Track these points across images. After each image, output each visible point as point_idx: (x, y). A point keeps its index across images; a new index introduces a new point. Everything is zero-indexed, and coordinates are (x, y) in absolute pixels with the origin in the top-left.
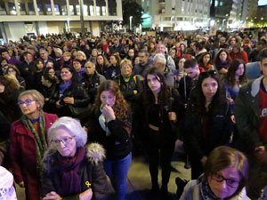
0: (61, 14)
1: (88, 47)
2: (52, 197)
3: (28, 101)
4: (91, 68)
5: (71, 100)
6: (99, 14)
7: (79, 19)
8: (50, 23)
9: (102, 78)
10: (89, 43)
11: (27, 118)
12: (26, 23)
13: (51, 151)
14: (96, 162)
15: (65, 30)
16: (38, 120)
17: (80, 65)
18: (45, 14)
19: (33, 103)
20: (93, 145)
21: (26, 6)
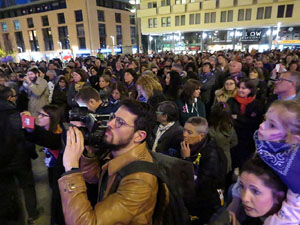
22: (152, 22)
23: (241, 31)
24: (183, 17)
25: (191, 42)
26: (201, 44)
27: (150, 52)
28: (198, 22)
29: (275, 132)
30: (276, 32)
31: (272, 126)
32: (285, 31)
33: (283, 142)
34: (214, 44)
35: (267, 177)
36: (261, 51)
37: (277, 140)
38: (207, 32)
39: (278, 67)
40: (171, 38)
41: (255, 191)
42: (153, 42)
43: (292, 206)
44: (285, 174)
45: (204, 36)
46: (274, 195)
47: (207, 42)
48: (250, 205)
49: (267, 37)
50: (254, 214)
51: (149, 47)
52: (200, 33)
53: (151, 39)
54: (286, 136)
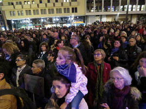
0: (115, 11)
1: (129, 30)
2: (105, 106)
3: (98, 54)
4: (133, 42)
5: (117, 58)
6: (138, 10)
7: (126, 13)
8: (107, 16)
9: (139, 49)
10: (130, 27)
11: (96, 63)
12: (97, 16)
13: (109, 83)
14: (136, 98)
15: (115, 19)
16: (101, 65)
17: (125, 39)
18: (106, 11)
19: (101, 56)
20: (134, 88)
21: (98, 7)
22: (12, 13)
23: (58, 18)
24: (30, 11)
25: (36, 23)
26: (41, 24)
27: (13, 29)
28: (38, 14)
29: (62, 60)
30: (72, 19)
31: (61, 58)
32: (76, 18)
33: (66, 64)
34: (47, 24)
35: (62, 80)
36: (68, 27)
37: (63, 64)
38: (43, 19)
39: (73, 33)
40: (25, 21)
41: (59, 87)
42: (14, 24)
43: (73, 88)
44: (68, 76)
45: (42, 20)
46: (66, 86)
47: (44, 23)
48: (58, 94)
49: (69, 21)
50: (61, 97)
51: (13, 27)
52: (40, 19)
53: (13, 22)
54: (66, 61)
